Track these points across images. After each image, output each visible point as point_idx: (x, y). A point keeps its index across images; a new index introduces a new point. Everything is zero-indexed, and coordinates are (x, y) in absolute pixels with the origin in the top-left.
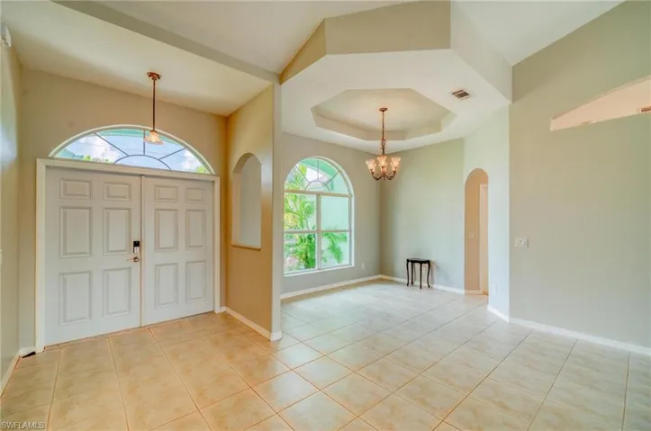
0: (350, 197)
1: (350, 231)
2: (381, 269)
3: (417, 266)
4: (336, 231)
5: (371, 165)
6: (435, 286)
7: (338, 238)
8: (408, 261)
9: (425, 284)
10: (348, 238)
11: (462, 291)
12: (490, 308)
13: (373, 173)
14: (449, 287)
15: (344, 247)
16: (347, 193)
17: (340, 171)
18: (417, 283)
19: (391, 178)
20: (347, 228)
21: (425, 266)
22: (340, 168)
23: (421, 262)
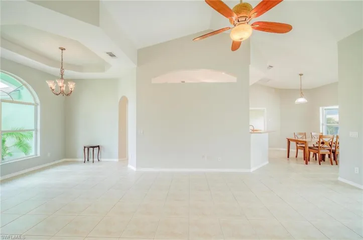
0: (36, 105)
1: (36, 130)
2: (66, 155)
3: (91, 149)
4: (24, 131)
5: (51, 84)
6: (102, 160)
7: (25, 136)
8: (85, 147)
9: (96, 159)
10: (34, 135)
11: (117, 160)
12: (129, 166)
13: (53, 90)
14: (110, 159)
15: (31, 142)
16: (33, 102)
17: (24, 85)
18: (91, 160)
19: (68, 95)
20: (33, 128)
21: (96, 150)
22: (24, 82)
23: (93, 147)
